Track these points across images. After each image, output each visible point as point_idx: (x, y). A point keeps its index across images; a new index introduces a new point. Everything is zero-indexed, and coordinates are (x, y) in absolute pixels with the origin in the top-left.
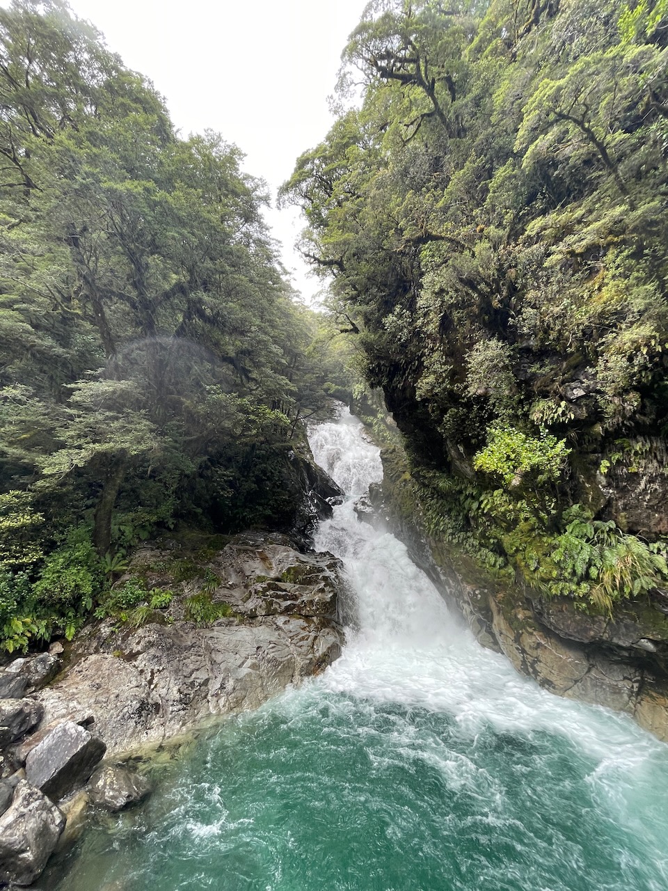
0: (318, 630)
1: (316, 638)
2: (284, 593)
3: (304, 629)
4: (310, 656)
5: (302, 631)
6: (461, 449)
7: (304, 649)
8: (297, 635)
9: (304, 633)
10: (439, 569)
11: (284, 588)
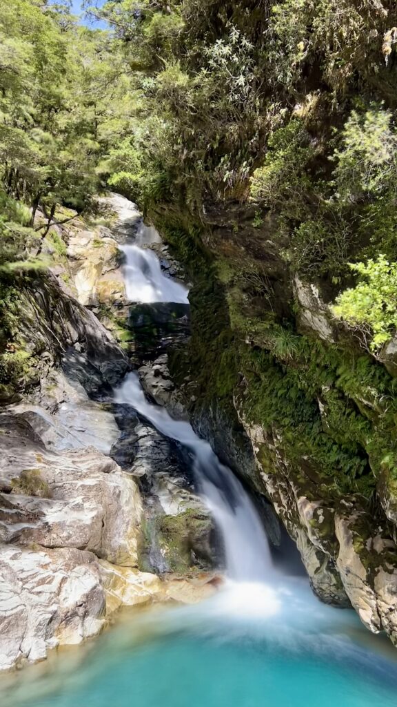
0: (68, 567)
1: (64, 580)
2: (14, 511)
3: (45, 566)
4: (54, 608)
5: (42, 571)
6: (316, 291)
7: (44, 598)
8: (34, 576)
9: (45, 574)
10: (266, 477)
11: (14, 503)
